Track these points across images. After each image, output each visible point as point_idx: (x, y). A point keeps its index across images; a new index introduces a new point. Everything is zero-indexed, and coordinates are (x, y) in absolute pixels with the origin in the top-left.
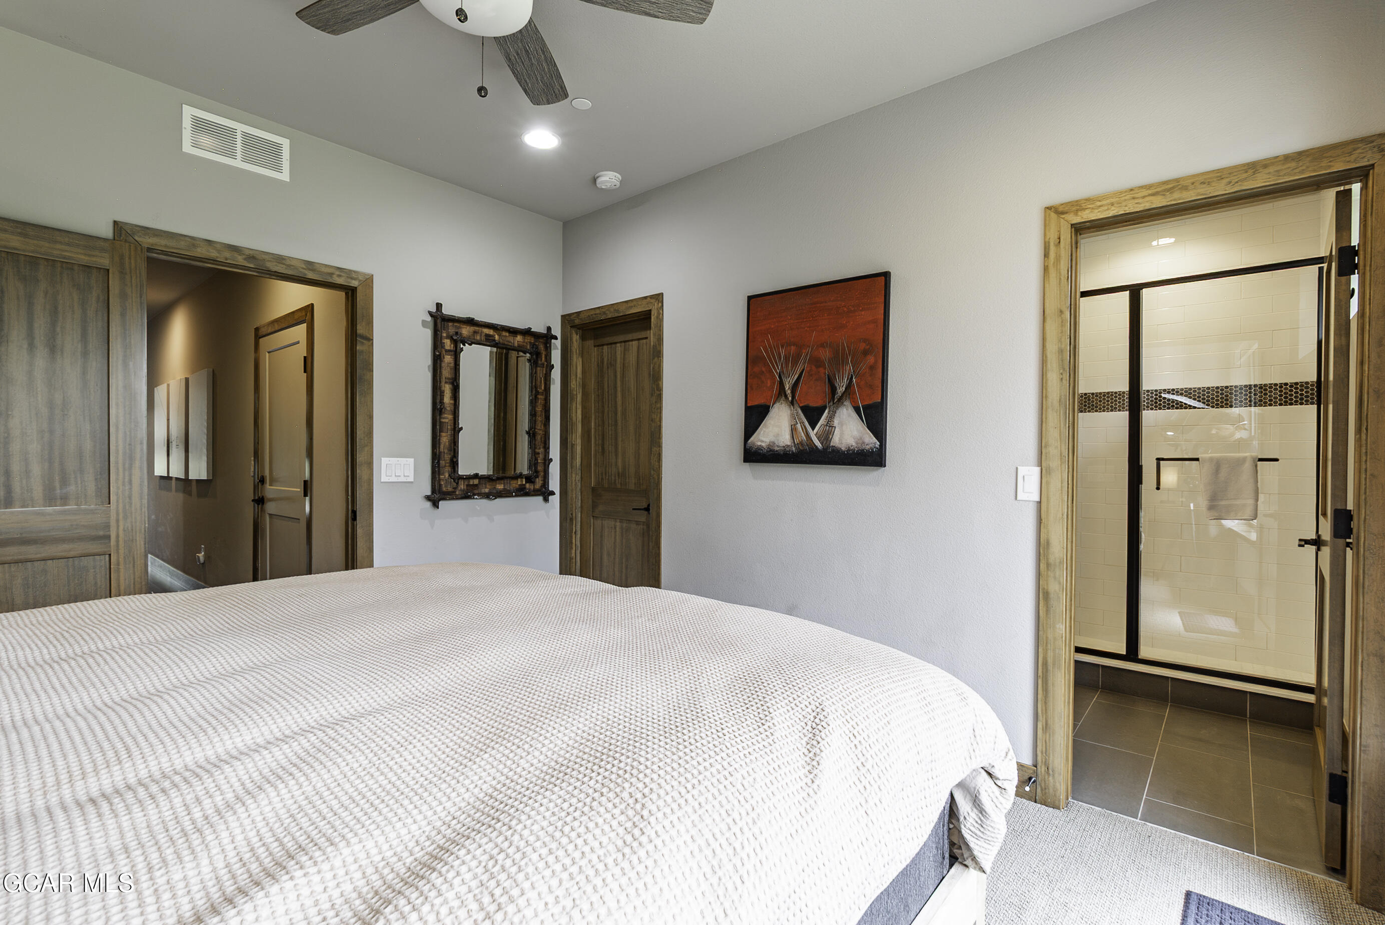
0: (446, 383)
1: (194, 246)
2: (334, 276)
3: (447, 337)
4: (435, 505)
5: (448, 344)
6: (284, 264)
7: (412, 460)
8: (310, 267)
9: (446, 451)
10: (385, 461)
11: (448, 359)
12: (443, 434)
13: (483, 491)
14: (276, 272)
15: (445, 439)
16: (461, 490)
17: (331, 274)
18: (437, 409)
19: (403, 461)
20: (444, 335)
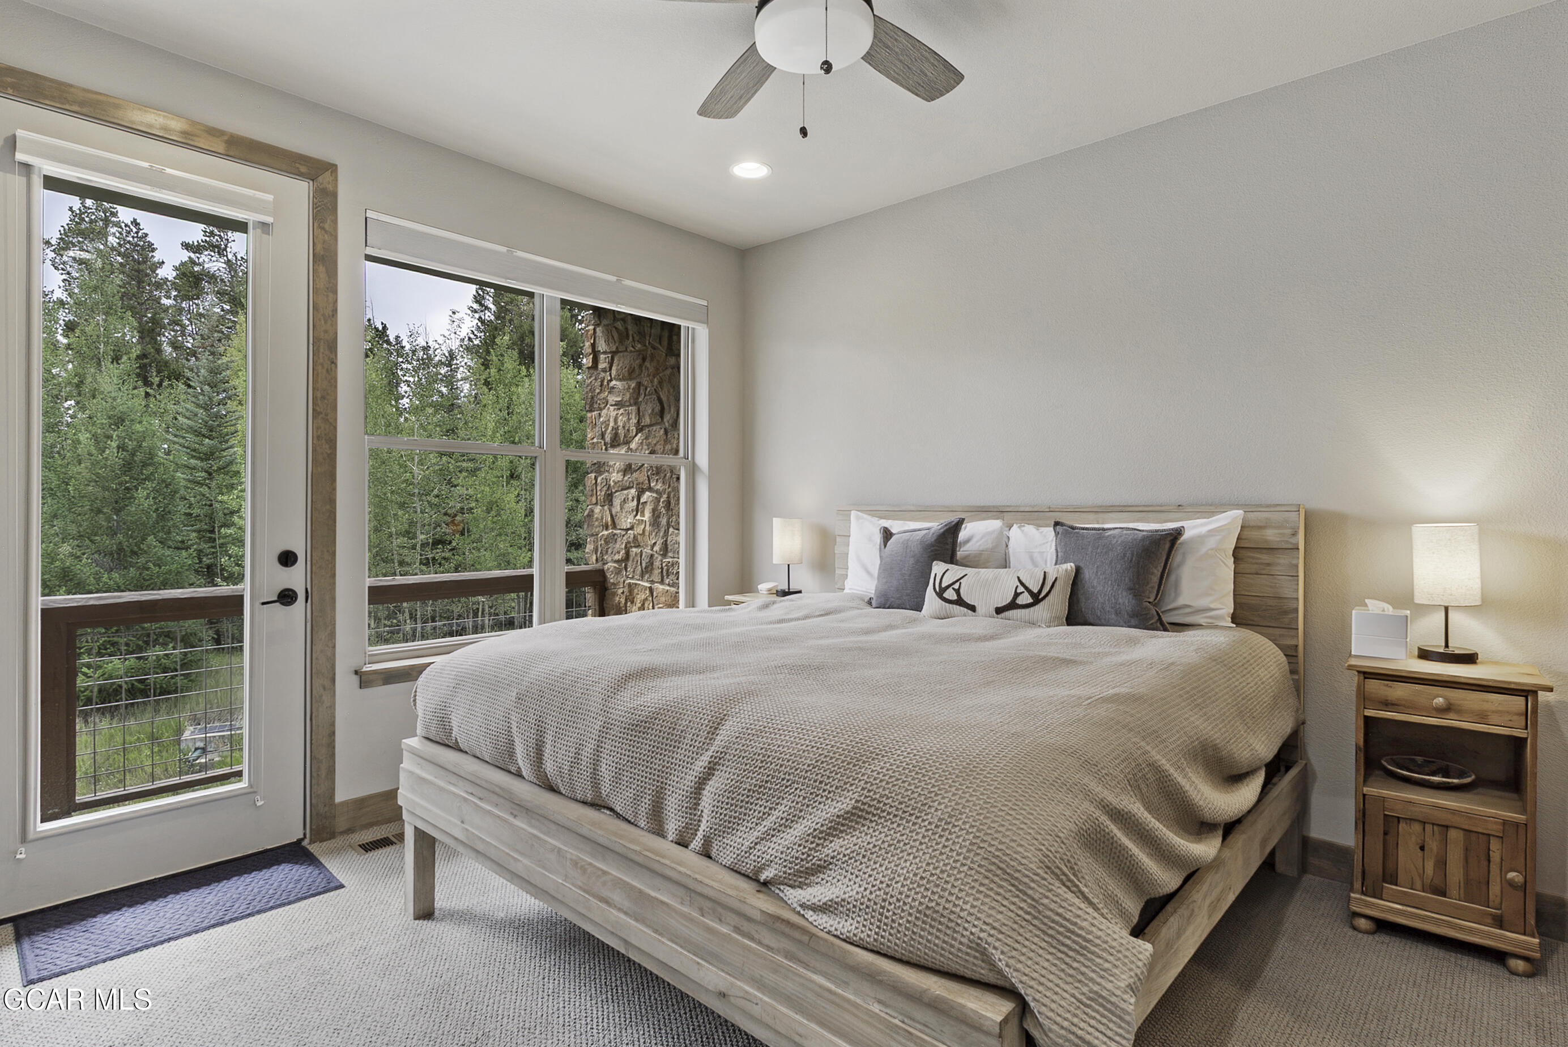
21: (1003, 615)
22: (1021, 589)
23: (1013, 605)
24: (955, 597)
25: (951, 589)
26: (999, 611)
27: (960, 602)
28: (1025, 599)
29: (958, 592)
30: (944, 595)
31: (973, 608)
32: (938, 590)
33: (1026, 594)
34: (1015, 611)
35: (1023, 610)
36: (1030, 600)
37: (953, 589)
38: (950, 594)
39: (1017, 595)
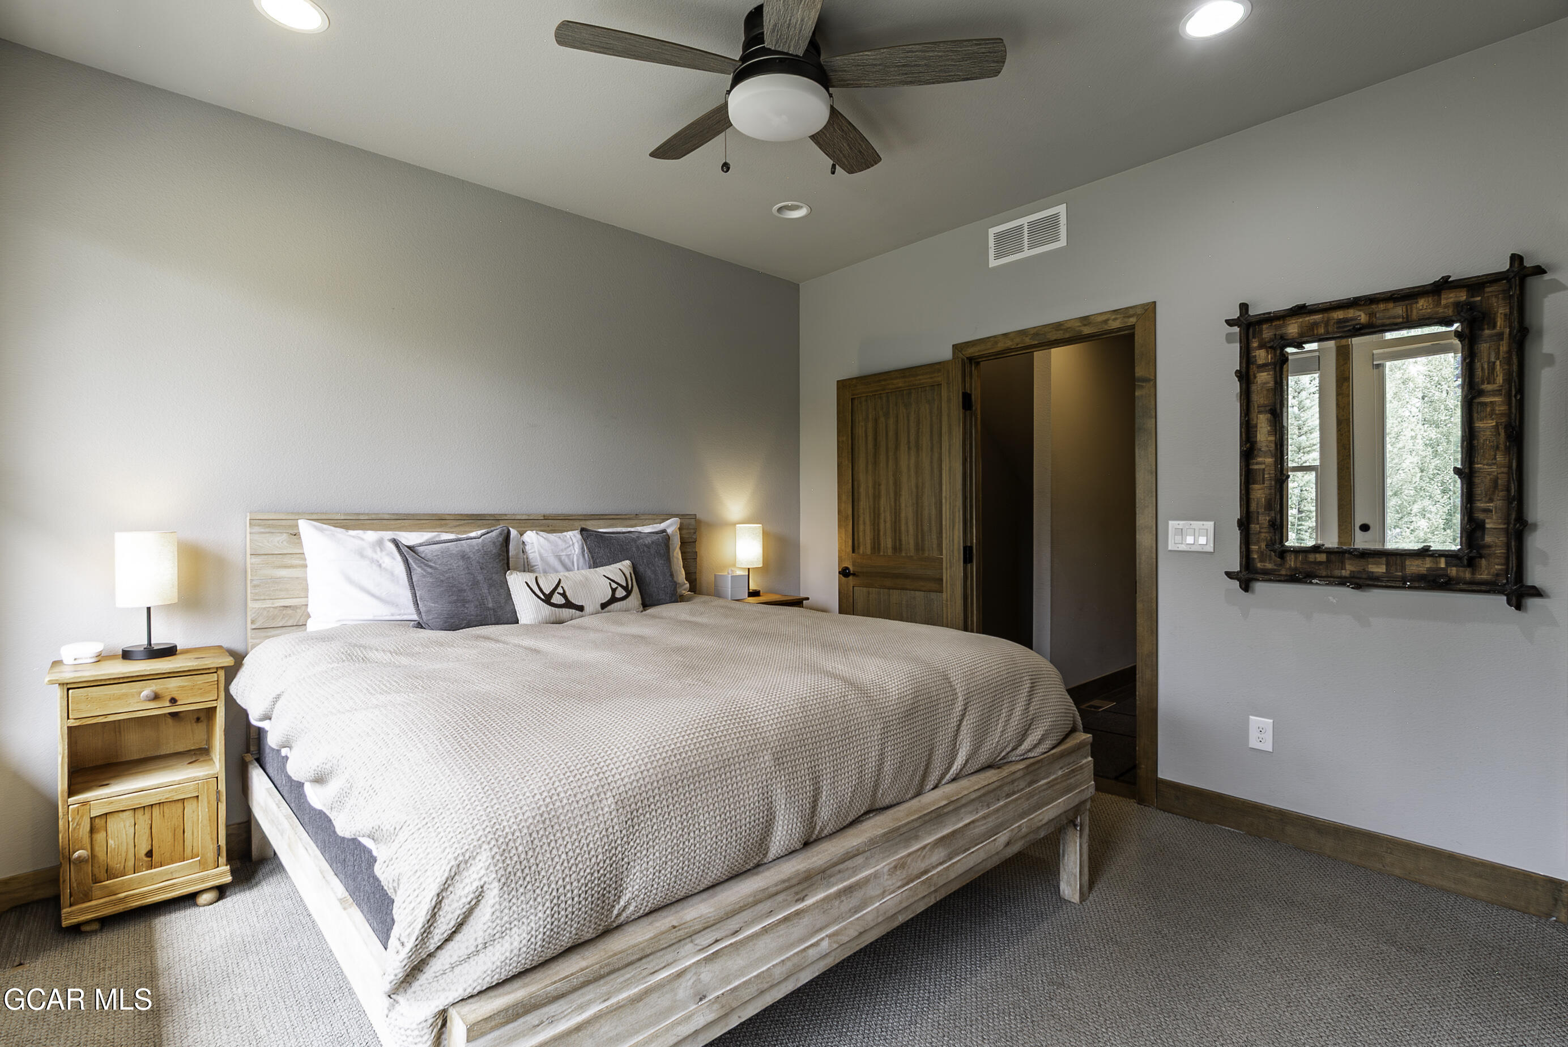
0: (1260, 412)
1: (996, 343)
2: (1110, 322)
3: (1260, 347)
4: (1246, 587)
5: (1262, 356)
6: (1061, 330)
7: (1212, 523)
8: (1085, 323)
9: (1261, 510)
10: (1172, 524)
11: (1264, 378)
12: (1256, 486)
13: (1337, 573)
14: (1055, 340)
15: (1260, 493)
16: (1290, 568)
17: (1106, 321)
18: (1248, 452)
19: (1196, 524)
20: (1255, 345)
21: (606, 609)
22: (614, 586)
23: (613, 600)
24: (563, 601)
25: (556, 594)
26: (604, 606)
27: (569, 604)
28: (620, 593)
29: (564, 595)
30: (552, 601)
31: (581, 608)
32: (543, 597)
33: (619, 588)
34: (616, 604)
35: (622, 602)
36: (624, 593)
37: (558, 593)
38: (557, 599)
39: (614, 590)
